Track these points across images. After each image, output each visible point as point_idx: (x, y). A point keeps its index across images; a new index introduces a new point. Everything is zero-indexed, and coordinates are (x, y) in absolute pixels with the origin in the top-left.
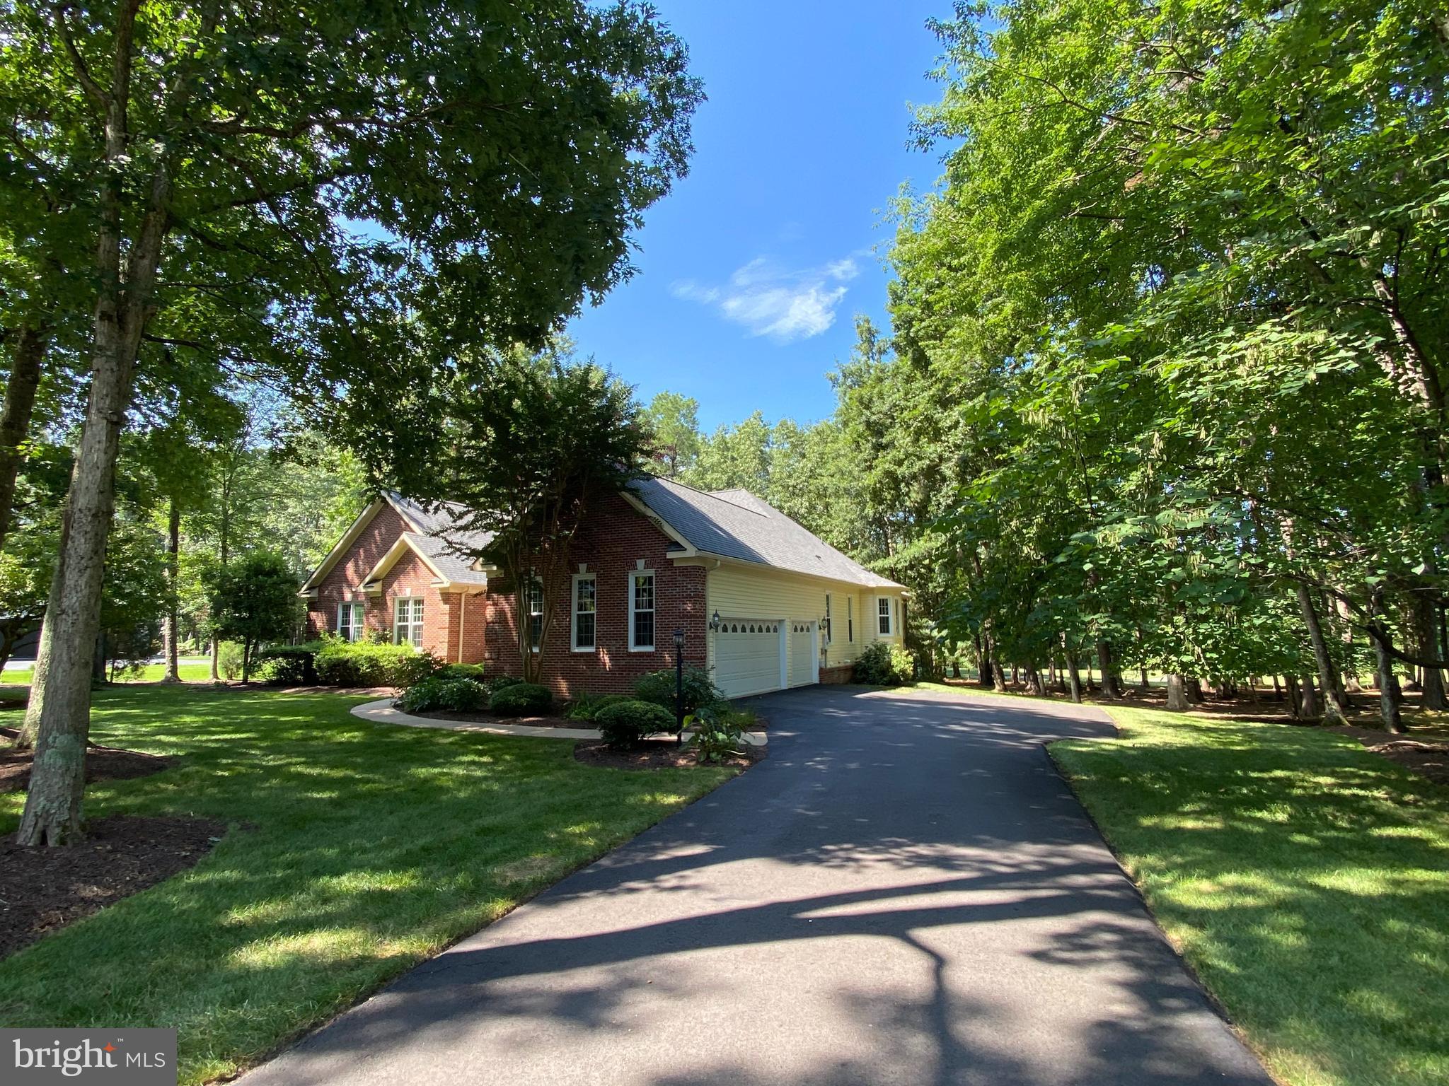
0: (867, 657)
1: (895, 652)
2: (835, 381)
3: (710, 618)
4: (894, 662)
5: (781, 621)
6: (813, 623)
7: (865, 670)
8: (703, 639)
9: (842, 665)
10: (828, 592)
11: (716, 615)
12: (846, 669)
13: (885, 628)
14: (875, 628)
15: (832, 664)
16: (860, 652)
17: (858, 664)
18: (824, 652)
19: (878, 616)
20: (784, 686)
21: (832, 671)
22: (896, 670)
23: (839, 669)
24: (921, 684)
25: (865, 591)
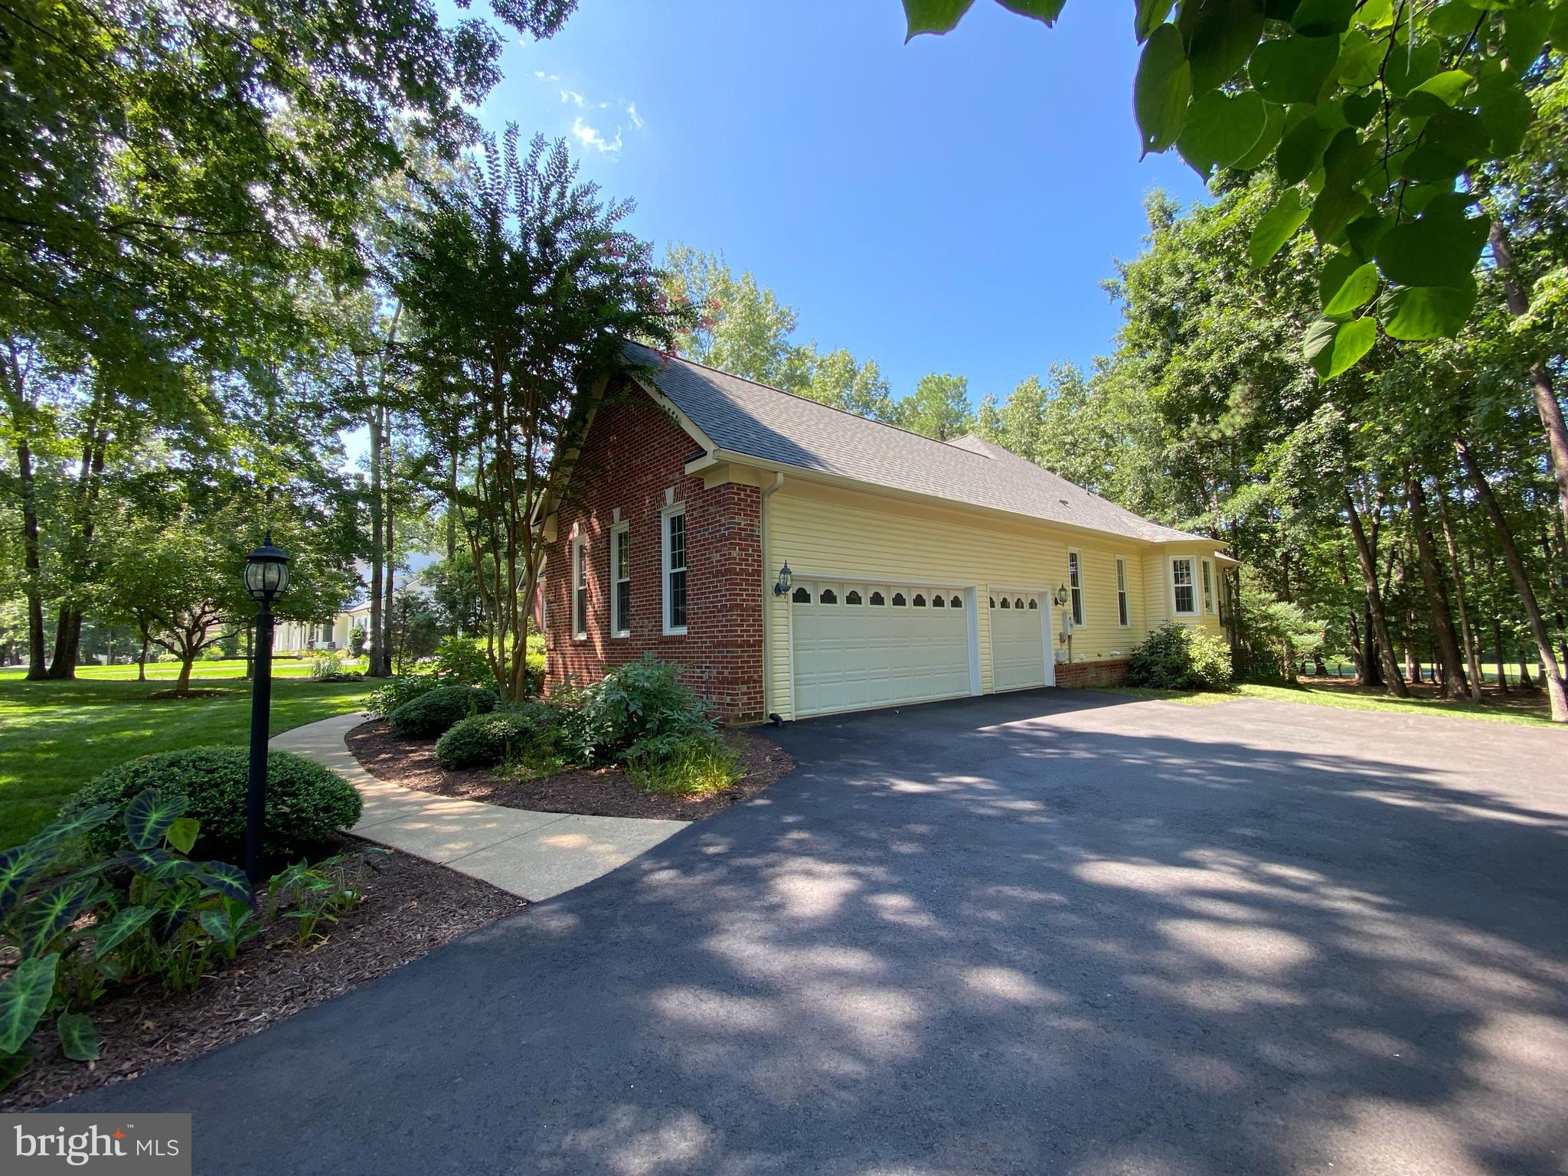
0: (1153, 647)
1: (1197, 638)
2: (1114, 291)
3: (772, 576)
4: (1194, 652)
5: (969, 590)
6: (1042, 595)
7: (1146, 667)
8: (755, 614)
9: (1103, 659)
10: (1073, 550)
11: (785, 571)
12: (1112, 665)
13: (1184, 601)
14: (1168, 607)
15: (1082, 655)
16: (1141, 639)
17: (1136, 657)
18: (1065, 638)
19: (1173, 586)
20: (976, 692)
21: (1082, 668)
22: (1198, 667)
23: (1098, 665)
24: (1245, 688)
25: (1149, 551)
